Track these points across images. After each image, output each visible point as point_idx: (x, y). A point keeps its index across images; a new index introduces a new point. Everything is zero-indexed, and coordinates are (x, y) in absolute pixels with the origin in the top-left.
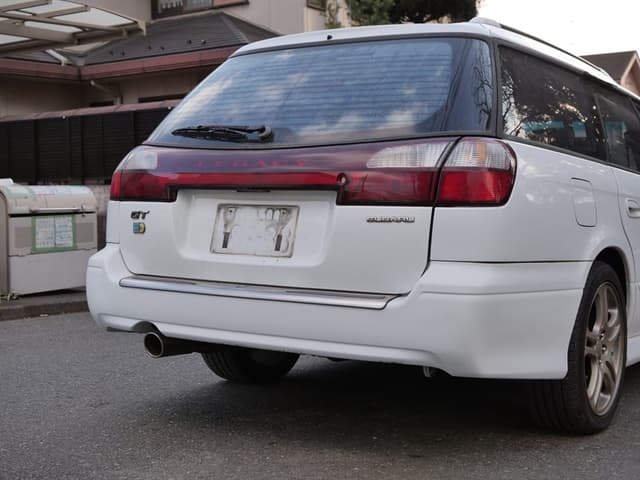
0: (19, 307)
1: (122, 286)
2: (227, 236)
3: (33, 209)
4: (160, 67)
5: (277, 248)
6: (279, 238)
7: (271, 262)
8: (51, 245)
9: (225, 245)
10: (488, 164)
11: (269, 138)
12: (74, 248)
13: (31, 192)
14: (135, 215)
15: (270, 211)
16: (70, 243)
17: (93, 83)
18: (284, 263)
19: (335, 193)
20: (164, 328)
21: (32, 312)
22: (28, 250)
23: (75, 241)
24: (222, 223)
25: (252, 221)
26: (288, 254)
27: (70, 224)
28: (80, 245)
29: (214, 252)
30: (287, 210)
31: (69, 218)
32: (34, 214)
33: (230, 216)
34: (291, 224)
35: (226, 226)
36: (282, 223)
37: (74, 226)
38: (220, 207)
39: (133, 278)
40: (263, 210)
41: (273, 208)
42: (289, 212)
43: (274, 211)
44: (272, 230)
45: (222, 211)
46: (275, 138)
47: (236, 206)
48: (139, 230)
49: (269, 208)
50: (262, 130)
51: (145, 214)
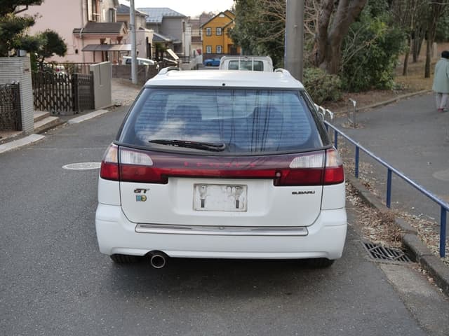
1: (138, 232)
2: (203, 201)
5: (237, 207)
6: (238, 202)
7: (236, 214)
9: (203, 206)
14: (138, 191)
15: (229, 188)
18: (243, 214)
24: (198, 194)
25: (219, 194)
26: (244, 210)
29: (196, 210)
33: (203, 191)
34: (243, 195)
35: (201, 196)
36: (238, 194)
38: (195, 185)
40: (224, 188)
41: (231, 186)
42: (241, 188)
43: (231, 188)
44: (232, 198)
45: (197, 188)
46: (229, 148)
47: (206, 185)
49: (228, 186)
50: (222, 146)
51: (145, 191)
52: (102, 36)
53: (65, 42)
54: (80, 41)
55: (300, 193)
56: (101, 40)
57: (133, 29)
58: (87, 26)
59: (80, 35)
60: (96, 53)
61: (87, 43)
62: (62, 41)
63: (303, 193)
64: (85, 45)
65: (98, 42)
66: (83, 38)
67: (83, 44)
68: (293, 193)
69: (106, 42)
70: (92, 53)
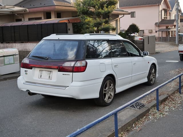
0: (2, 78)
1: (24, 84)
2: (41, 75)
3: (4, 55)
4: (33, 11)
5: (49, 78)
6: (50, 76)
7: (48, 80)
8: (9, 63)
9: (41, 77)
10: (82, 65)
11: (48, 59)
12: (14, 63)
13: (3, 51)
14: (25, 71)
16: (13, 62)
17: (16, 15)
18: (50, 81)
19: (58, 70)
20: (31, 91)
21: (5, 79)
22: (3, 65)
23: (14, 61)
24: (40, 73)
25: (45, 73)
26: (51, 79)
27: (13, 58)
28: (15, 62)
29: (39, 78)
30: (51, 72)
31: (12, 56)
32: (4, 56)
34: (51, 74)
36: (50, 74)
37: (14, 58)
38: (40, 70)
39: (26, 82)
40: (47, 71)
41: (49, 71)
44: (48, 75)
46: (49, 59)
47: (43, 70)
48: (26, 74)
49: (48, 71)
50: (46, 58)
51: (27, 71)
52: (167, 25)
53: (139, 28)
54: (158, 27)
55: (65, 75)
56: (166, 27)
57: (177, 22)
58: (161, 22)
59: (158, 25)
60: (163, 32)
61: (160, 28)
62: (138, 28)
63: (66, 75)
64: (160, 29)
65: (165, 28)
66: (159, 26)
67: (159, 29)
68: (63, 74)
69: (169, 28)
70: (161, 32)
